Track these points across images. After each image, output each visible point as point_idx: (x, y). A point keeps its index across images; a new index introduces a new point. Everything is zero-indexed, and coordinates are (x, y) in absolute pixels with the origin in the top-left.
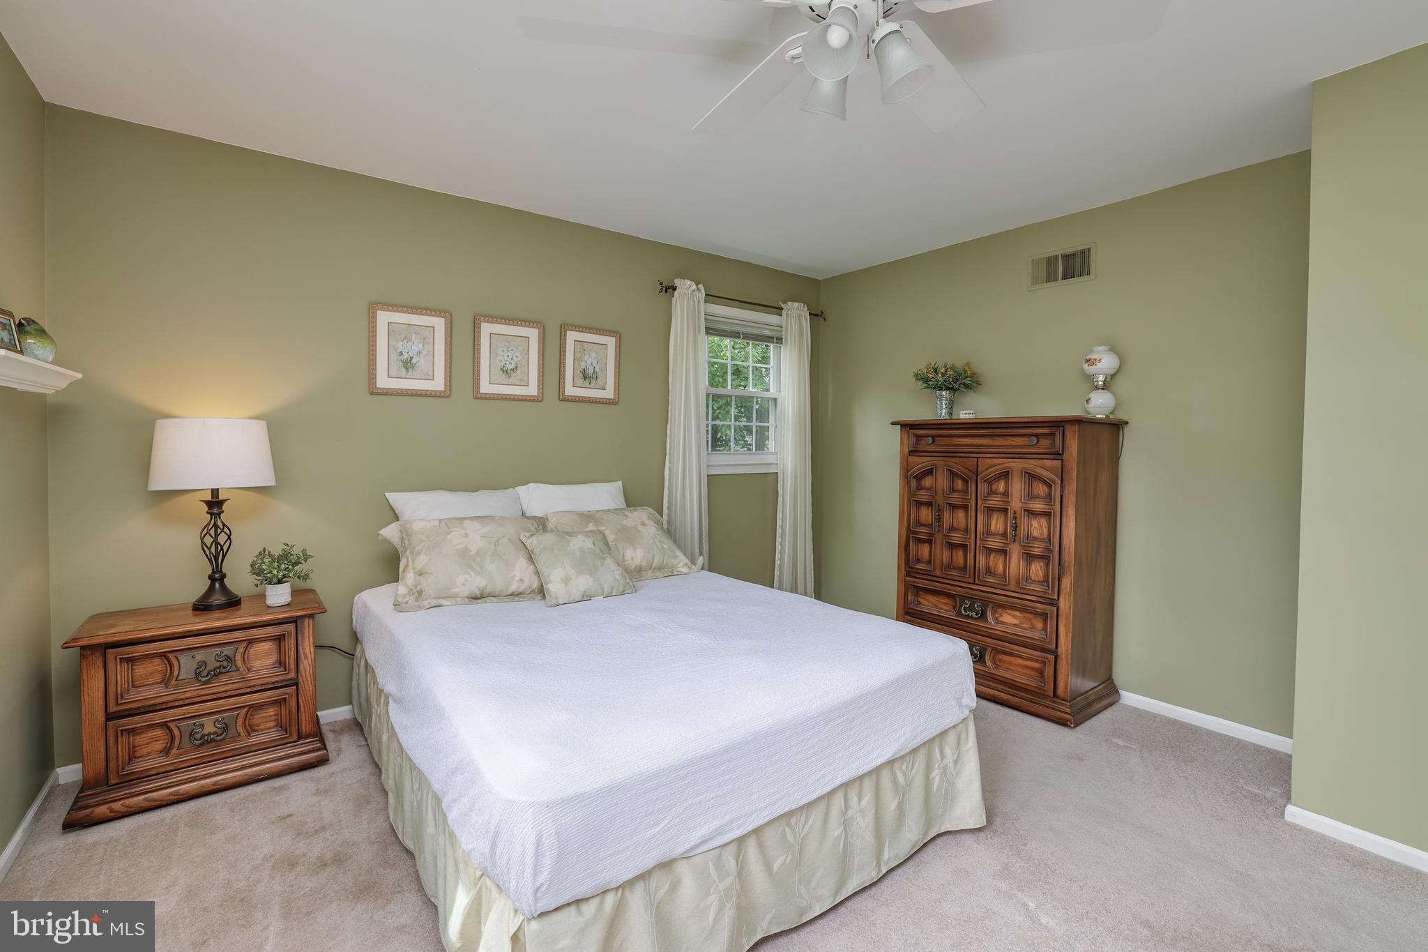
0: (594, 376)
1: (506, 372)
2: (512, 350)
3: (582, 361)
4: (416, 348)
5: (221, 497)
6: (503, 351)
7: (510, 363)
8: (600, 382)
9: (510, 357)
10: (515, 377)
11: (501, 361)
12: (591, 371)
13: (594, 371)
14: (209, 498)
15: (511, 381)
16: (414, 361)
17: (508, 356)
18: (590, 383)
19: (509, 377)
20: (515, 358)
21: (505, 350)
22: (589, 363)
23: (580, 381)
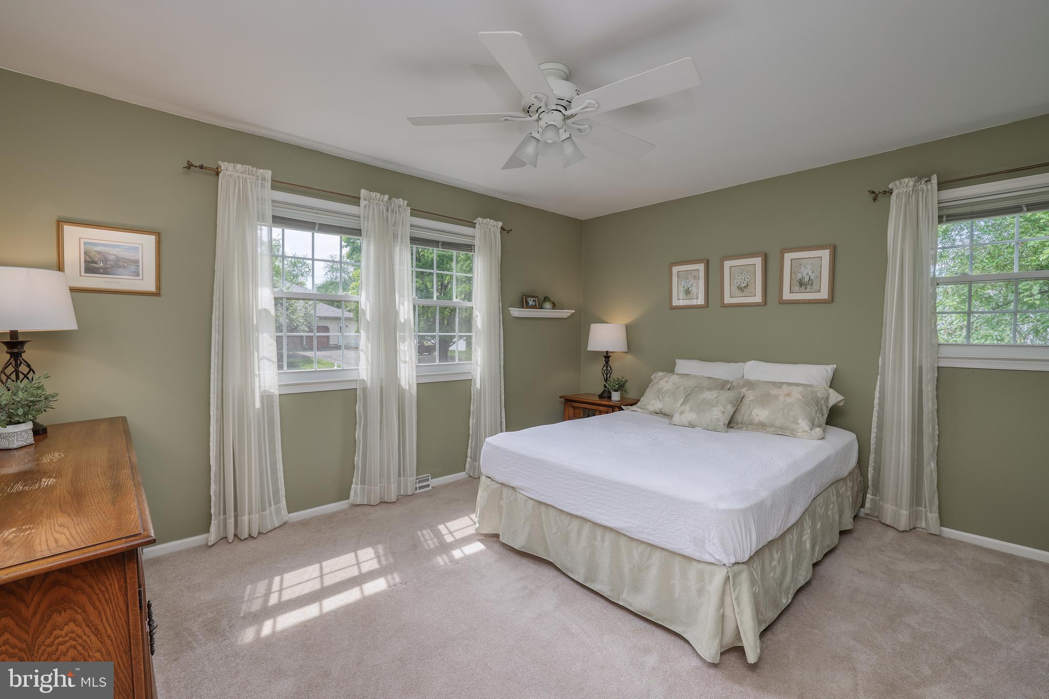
0: (810, 283)
1: (741, 289)
2: (744, 274)
3: (798, 273)
4: (690, 283)
5: (609, 355)
6: (738, 276)
7: (743, 283)
8: (815, 287)
9: (743, 279)
10: (746, 292)
11: (737, 282)
12: (807, 279)
13: (810, 279)
14: (605, 355)
15: (744, 294)
16: (690, 290)
17: (742, 279)
18: (805, 289)
19: (743, 292)
20: (746, 279)
21: (740, 275)
22: (805, 273)
23: (797, 288)
